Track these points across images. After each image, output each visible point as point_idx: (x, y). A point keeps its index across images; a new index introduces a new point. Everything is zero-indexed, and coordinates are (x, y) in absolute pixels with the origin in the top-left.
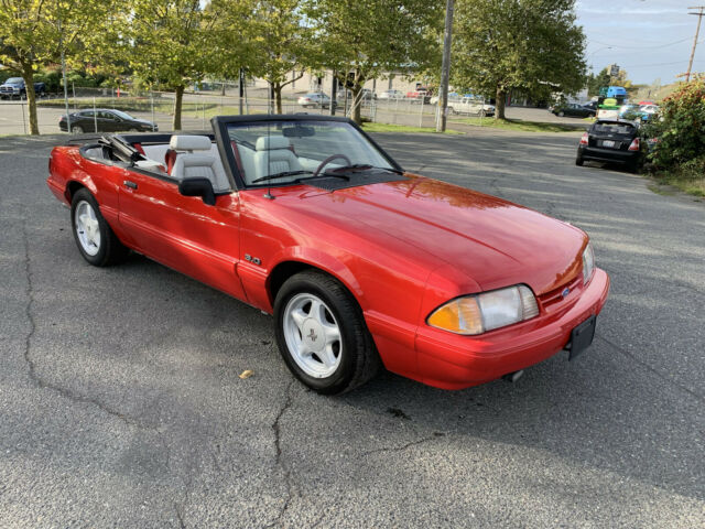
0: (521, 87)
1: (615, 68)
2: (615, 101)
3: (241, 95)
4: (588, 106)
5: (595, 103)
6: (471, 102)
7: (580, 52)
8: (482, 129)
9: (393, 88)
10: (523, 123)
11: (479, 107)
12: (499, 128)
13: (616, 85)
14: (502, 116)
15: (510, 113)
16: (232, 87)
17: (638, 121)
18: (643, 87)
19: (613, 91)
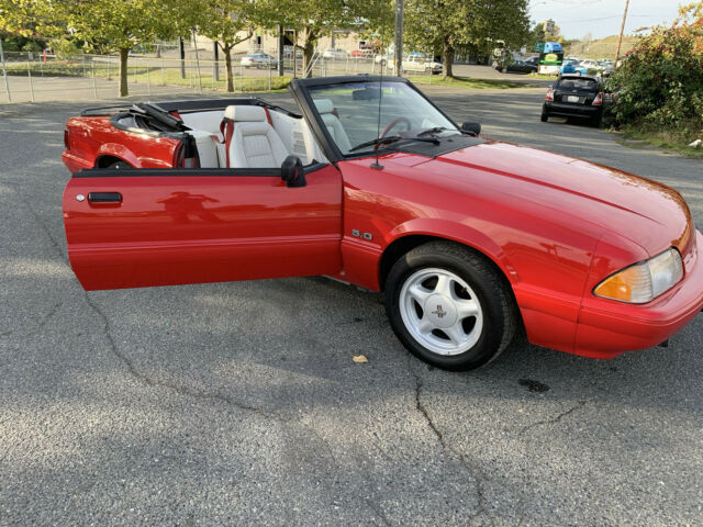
0: (470, 44)
1: (551, 24)
2: (555, 56)
3: (183, 57)
4: (529, 62)
5: (536, 59)
6: (418, 60)
7: (524, 7)
8: (432, 87)
9: (337, 47)
10: (471, 81)
11: (427, 65)
12: (449, 86)
13: (550, 40)
14: (449, 74)
15: (457, 70)
16: (171, 48)
17: (599, 75)
18: (576, 41)
19: (549, 47)
